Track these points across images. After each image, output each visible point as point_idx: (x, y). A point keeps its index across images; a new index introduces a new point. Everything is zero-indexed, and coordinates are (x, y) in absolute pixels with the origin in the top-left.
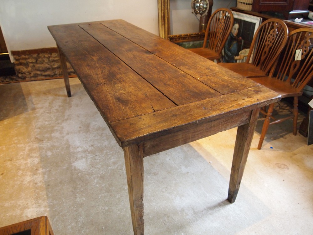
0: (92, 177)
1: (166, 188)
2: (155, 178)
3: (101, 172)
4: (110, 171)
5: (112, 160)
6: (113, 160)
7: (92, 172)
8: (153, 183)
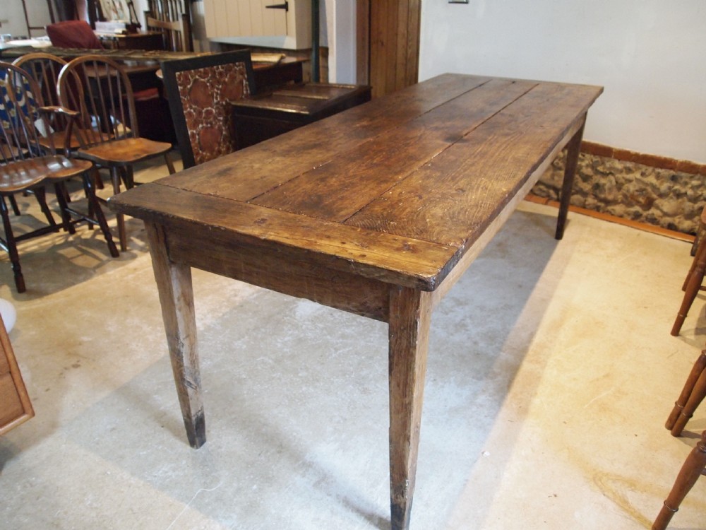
0: (290, 332)
1: (346, 419)
2: (355, 395)
3: (310, 334)
4: (320, 341)
5: (346, 330)
6: (348, 331)
7: (302, 326)
8: (340, 399)
